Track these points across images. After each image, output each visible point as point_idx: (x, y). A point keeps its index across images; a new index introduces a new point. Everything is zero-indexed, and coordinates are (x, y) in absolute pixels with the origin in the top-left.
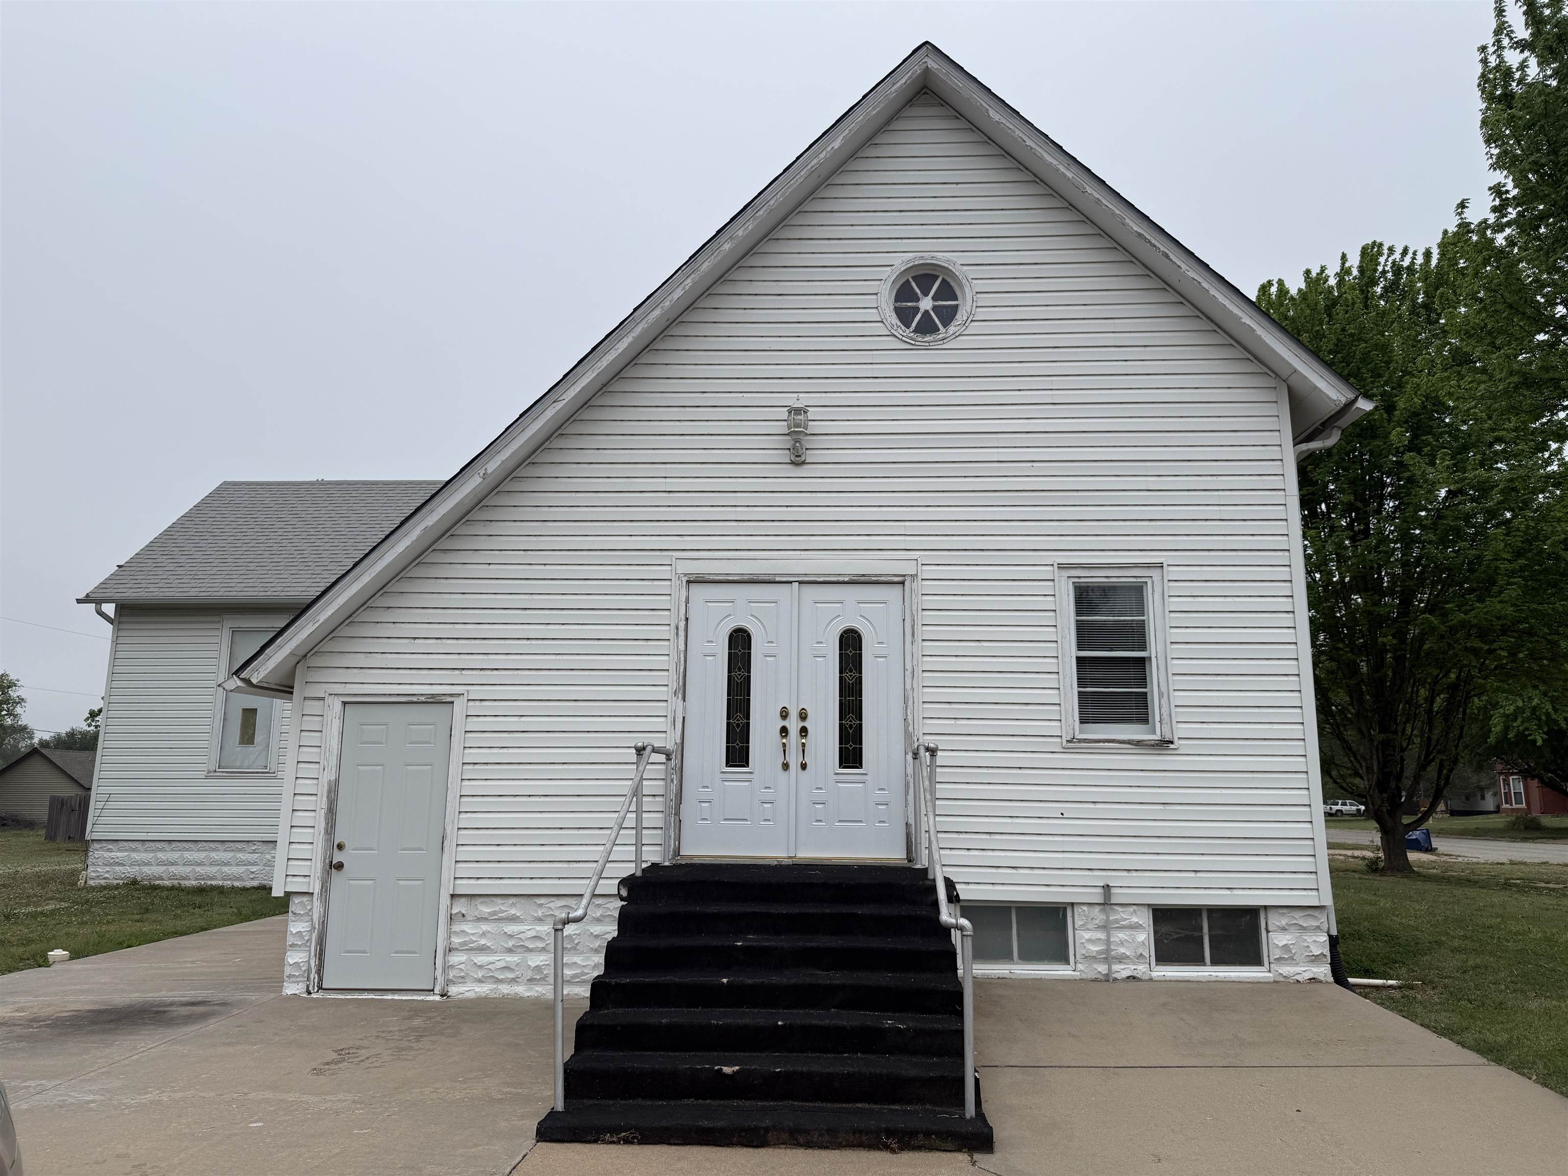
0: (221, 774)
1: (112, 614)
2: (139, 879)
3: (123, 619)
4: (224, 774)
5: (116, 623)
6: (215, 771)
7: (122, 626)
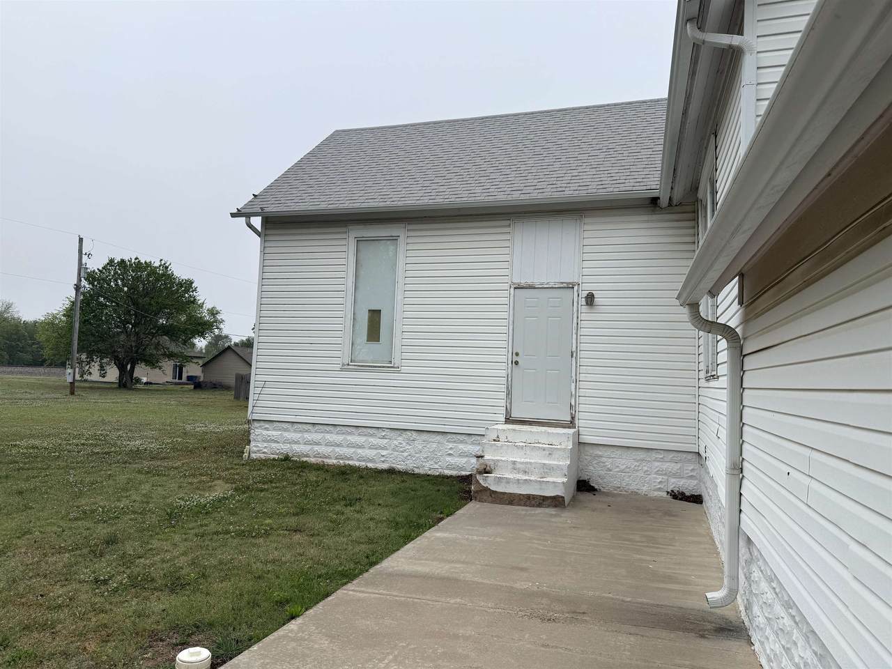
0: (353, 367)
1: (259, 228)
2: (290, 455)
3: (268, 232)
4: (356, 367)
5: (263, 235)
6: (348, 365)
7: (267, 238)
